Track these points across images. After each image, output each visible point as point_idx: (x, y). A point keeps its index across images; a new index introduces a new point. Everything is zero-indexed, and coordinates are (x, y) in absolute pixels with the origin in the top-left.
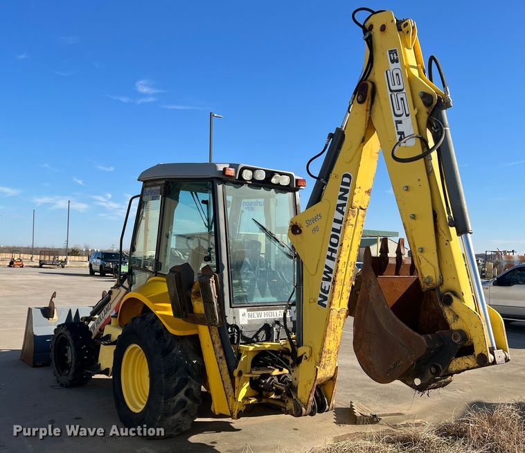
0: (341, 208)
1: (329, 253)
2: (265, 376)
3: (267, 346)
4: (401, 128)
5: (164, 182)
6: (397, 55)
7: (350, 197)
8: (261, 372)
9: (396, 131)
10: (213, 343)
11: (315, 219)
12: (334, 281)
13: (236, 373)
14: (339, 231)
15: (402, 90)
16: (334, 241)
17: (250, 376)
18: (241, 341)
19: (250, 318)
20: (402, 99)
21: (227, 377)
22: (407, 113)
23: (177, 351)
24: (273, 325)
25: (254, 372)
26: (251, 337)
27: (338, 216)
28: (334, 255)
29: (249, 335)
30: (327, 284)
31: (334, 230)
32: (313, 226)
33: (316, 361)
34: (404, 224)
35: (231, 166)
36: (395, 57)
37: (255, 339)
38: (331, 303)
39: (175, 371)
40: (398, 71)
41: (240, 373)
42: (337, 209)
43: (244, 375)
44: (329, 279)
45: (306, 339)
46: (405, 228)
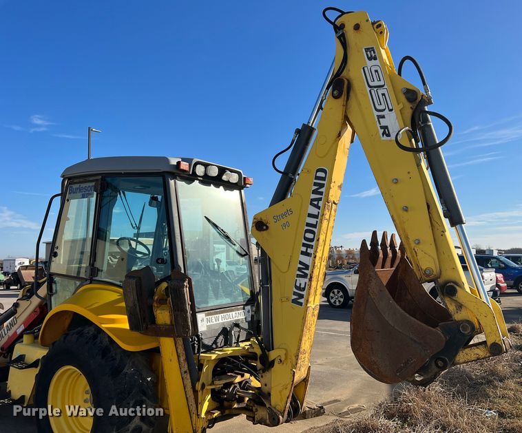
0: (316, 203)
1: (304, 249)
2: (227, 385)
3: (229, 352)
4: (384, 122)
5: (100, 177)
6: (374, 53)
7: (326, 191)
8: (224, 382)
9: (379, 126)
10: (178, 357)
11: (285, 215)
12: (311, 277)
13: (198, 386)
14: (315, 226)
15: (383, 86)
16: (309, 236)
17: (213, 387)
18: (202, 350)
19: (209, 324)
20: (383, 95)
21: (190, 393)
22: (391, 108)
23: (129, 370)
24: (232, 329)
25: (217, 382)
26: (210, 344)
27: (314, 211)
28: (310, 251)
29: (208, 342)
30: (302, 281)
31: (308, 225)
32: (283, 221)
33: (292, 364)
34: (392, 217)
35: (184, 160)
36: (372, 54)
37: (214, 346)
38: (307, 301)
39: (129, 394)
40: (378, 68)
41: (203, 386)
42: (311, 204)
43: (207, 387)
44: (305, 276)
45: (277, 341)
46: (394, 220)
